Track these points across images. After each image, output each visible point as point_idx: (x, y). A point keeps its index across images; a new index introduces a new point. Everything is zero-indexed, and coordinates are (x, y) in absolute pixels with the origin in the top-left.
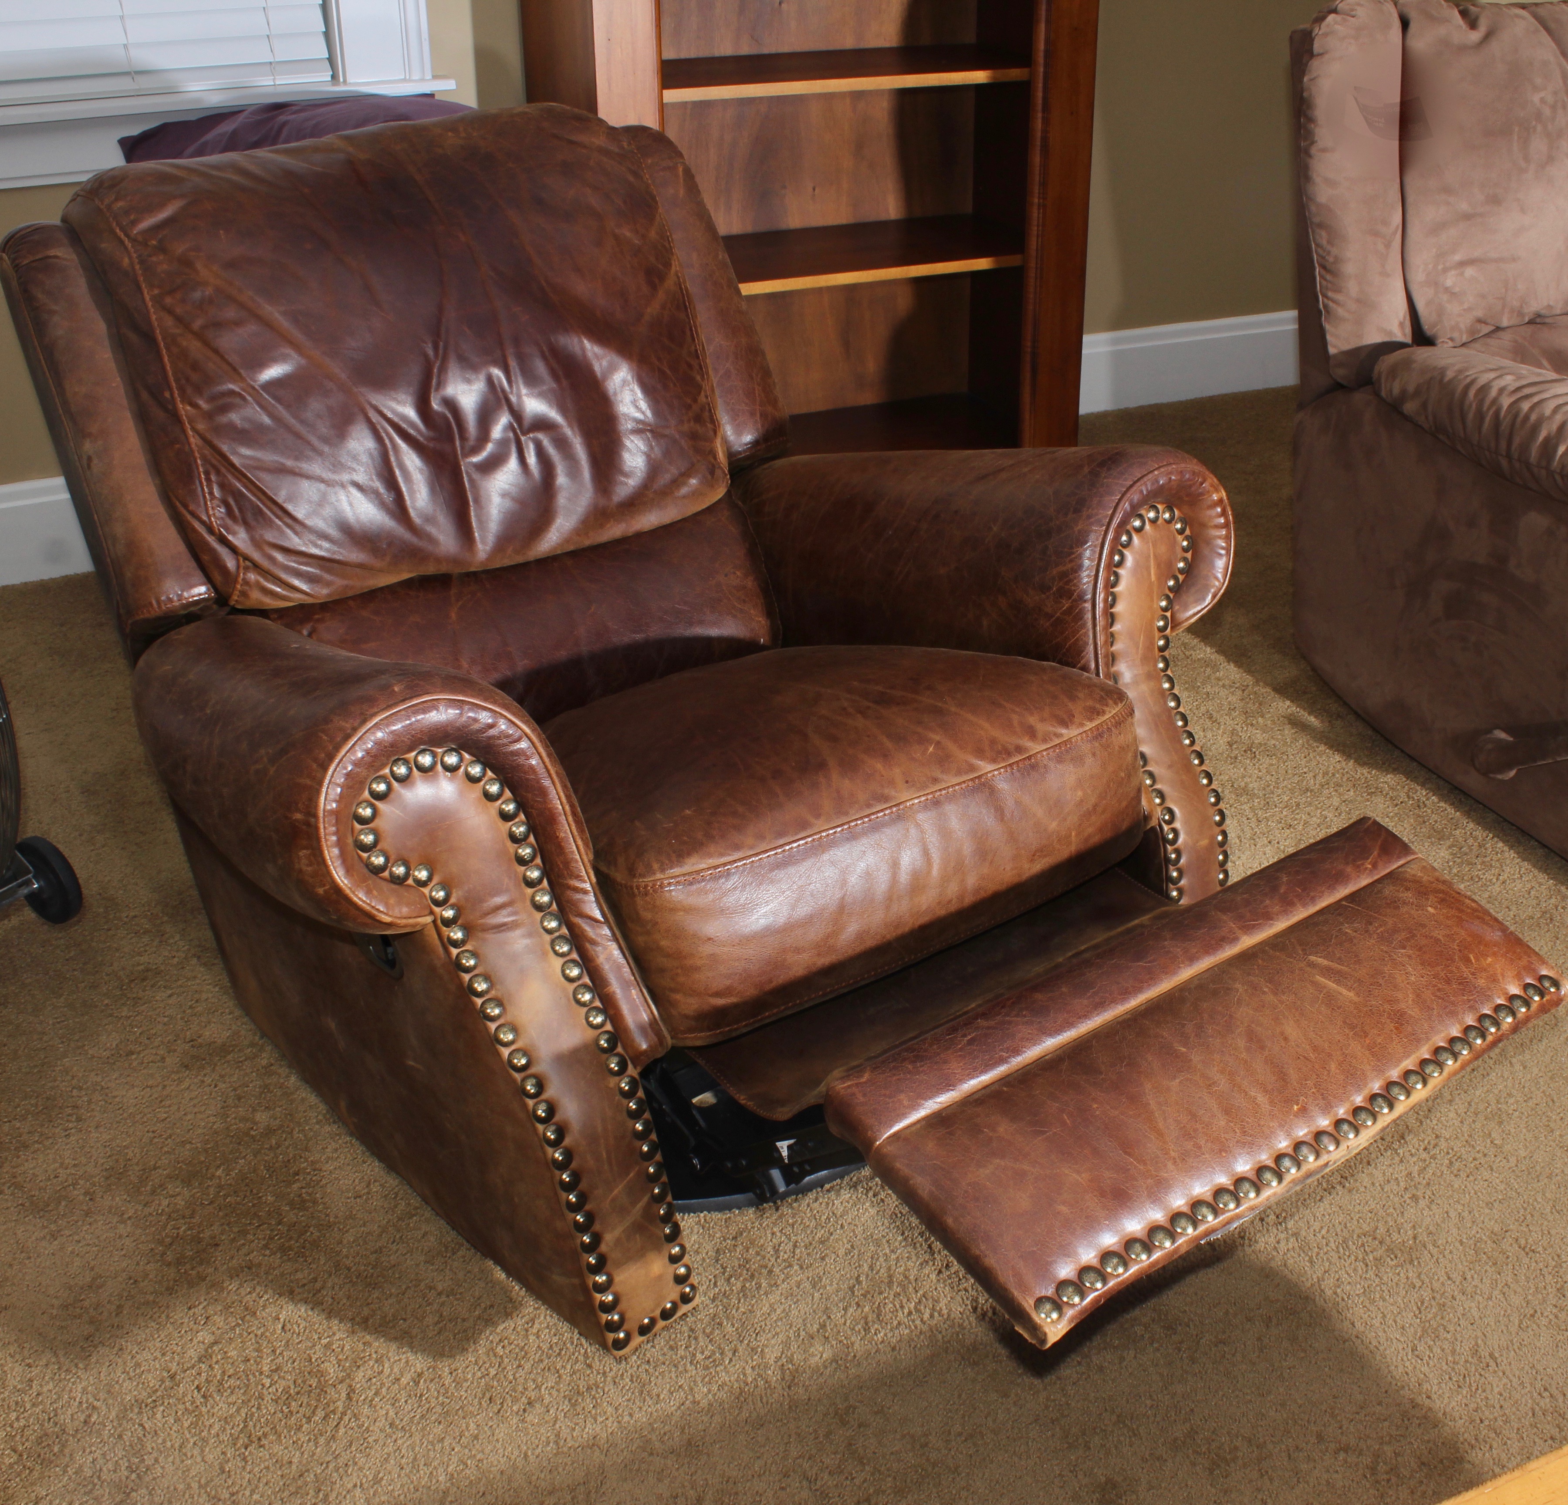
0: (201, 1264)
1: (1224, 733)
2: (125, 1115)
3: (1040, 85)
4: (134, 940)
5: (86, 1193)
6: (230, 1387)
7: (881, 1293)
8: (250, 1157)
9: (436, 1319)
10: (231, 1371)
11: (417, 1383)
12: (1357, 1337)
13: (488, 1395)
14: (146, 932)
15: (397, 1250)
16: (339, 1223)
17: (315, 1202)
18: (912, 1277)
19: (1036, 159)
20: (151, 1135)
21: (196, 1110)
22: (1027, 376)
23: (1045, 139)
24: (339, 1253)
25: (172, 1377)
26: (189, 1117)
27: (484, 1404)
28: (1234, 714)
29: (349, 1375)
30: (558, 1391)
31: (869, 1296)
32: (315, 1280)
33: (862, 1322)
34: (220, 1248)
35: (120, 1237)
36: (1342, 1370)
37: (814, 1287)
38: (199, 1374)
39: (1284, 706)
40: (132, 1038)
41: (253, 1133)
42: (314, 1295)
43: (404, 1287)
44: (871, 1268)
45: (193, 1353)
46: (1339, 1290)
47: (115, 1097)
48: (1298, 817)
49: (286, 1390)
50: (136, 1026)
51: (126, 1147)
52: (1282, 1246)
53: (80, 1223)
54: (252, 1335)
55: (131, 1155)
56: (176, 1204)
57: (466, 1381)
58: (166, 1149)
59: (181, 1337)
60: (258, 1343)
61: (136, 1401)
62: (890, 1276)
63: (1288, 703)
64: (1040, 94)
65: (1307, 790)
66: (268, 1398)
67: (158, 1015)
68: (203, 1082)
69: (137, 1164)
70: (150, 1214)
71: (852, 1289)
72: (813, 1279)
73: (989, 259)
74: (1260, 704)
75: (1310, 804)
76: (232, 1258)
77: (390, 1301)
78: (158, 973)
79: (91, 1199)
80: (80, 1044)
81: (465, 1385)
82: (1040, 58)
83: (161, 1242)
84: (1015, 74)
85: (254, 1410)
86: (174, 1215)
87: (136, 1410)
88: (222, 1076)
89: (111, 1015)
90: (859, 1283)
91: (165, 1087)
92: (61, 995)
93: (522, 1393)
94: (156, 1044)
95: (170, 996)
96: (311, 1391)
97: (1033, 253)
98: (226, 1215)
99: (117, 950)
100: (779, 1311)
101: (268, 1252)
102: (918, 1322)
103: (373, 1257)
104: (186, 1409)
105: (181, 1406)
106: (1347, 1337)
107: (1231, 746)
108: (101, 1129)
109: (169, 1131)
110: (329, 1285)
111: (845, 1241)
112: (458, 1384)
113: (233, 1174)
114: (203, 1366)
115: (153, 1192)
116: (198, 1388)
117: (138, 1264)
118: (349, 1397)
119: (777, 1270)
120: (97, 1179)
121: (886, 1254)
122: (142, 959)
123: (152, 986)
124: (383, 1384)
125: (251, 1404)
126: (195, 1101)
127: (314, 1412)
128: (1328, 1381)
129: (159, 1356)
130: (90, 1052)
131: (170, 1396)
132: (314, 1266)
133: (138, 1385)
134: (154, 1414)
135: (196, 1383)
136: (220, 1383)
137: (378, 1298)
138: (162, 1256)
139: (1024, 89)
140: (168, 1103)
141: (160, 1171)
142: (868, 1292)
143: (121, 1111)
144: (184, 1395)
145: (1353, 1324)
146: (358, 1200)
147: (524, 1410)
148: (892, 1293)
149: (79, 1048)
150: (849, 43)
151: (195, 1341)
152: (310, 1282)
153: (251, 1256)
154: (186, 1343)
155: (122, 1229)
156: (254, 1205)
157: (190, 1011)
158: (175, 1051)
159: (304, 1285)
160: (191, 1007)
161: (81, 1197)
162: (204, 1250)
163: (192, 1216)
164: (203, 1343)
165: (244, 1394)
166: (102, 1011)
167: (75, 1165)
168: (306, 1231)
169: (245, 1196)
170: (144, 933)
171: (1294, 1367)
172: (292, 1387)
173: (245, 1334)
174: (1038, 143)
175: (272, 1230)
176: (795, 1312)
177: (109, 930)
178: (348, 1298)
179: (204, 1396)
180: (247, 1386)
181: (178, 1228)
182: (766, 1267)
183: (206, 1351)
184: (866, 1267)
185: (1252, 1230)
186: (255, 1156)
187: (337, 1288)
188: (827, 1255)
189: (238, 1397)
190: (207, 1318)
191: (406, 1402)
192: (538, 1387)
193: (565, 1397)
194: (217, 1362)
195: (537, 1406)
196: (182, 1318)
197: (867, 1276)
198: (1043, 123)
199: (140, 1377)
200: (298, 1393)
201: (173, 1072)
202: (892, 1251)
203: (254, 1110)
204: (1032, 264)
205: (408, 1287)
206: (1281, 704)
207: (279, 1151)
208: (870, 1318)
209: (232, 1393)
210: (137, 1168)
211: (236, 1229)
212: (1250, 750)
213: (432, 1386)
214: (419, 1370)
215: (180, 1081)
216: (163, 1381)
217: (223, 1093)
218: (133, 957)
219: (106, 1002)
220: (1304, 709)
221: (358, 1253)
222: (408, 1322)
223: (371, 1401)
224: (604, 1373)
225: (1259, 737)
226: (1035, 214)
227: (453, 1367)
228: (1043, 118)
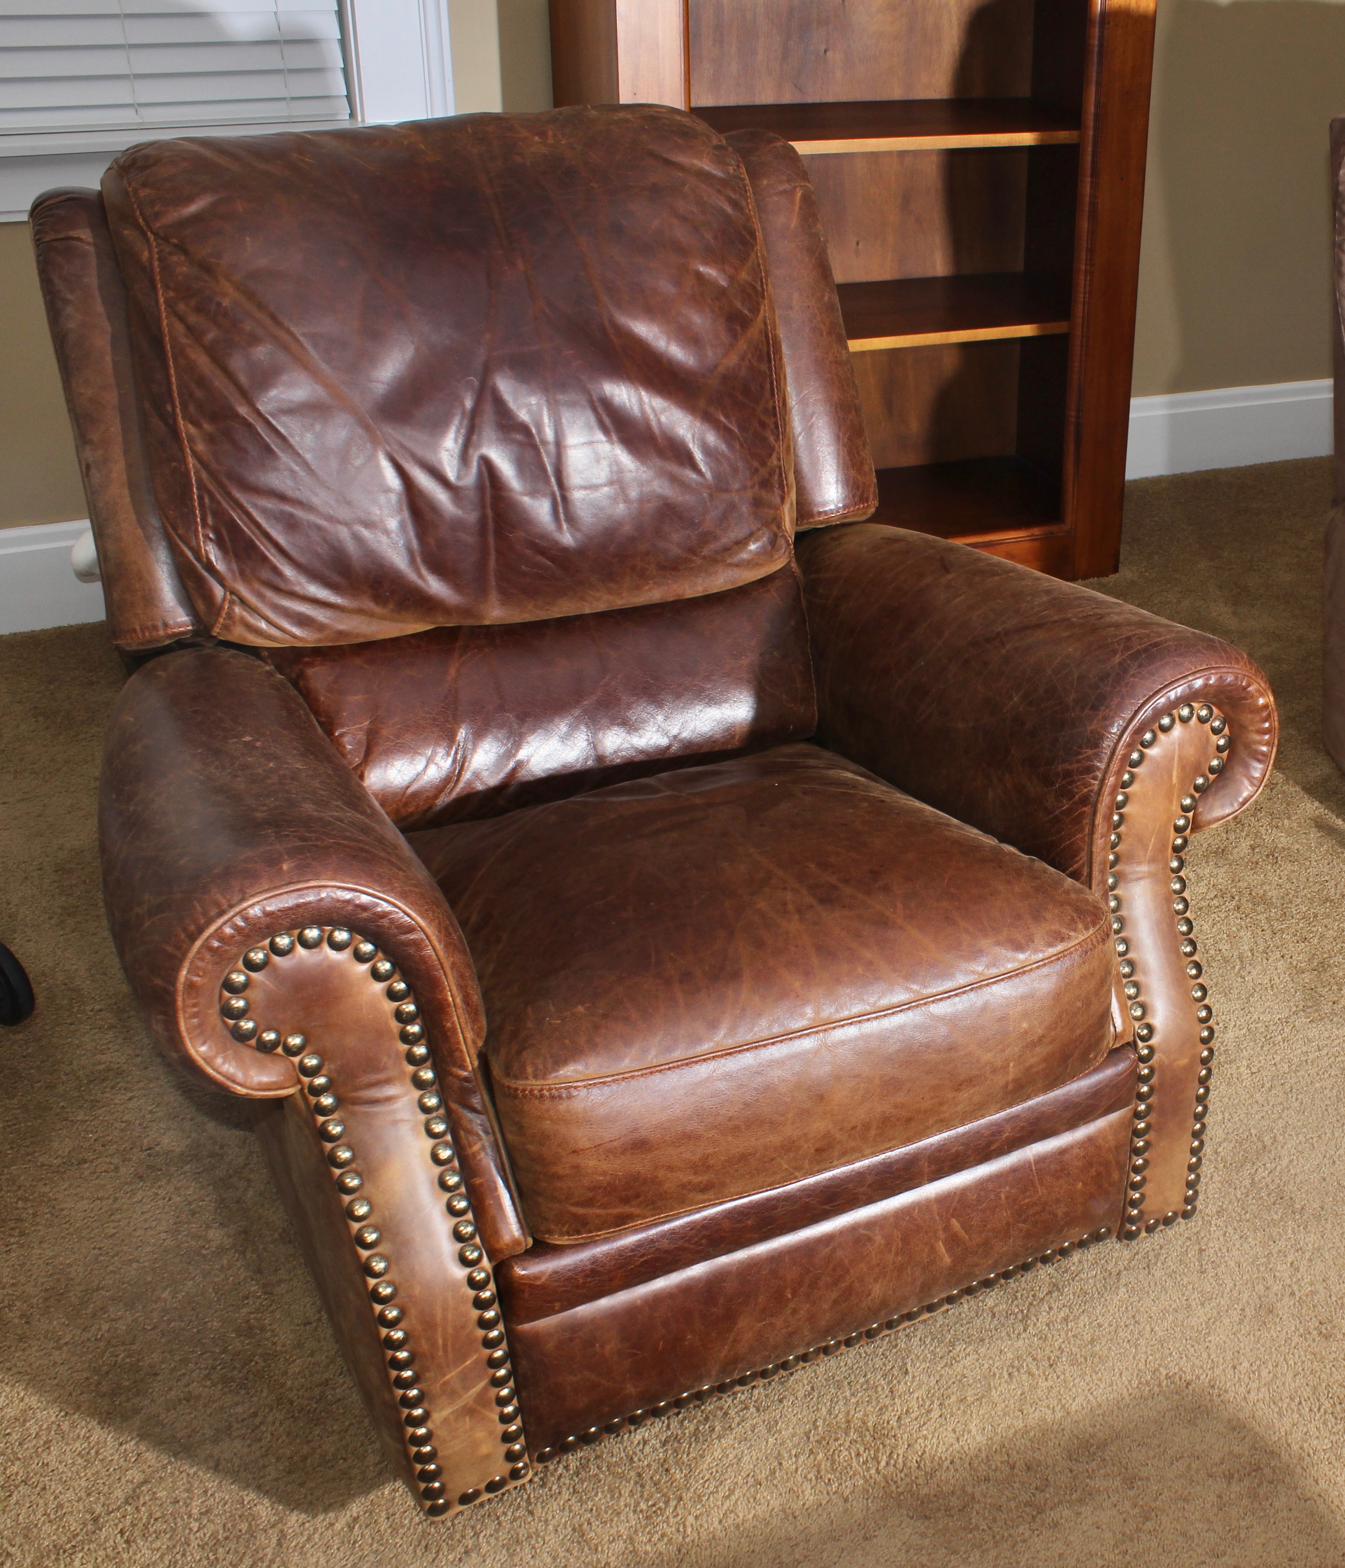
0: (137, 1395)
1: (1247, 835)
2: (71, 1229)
3: (1090, 149)
4: (97, 1037)
5: (22, 1316)
6: (155, 1532)
7: (836, 1440)
8: (199, 1279)
9: (378, 1458)
10: (158, 1514)
11: (351, 1528)
12: (1320, 1495)
13: (423, 1543)
14: (111, 1027)
15: (344, 1382)
16: (286, 1352)
17: (262, 1329)
18: (870, 1424)
19: (1084, 224)
20: (96, 1251)
21: (147, 1225)
22: (1071, 446)
23: (1093, 205)
24: (283, 1385)
25: (95, 1520)
26: (139, 1233)
27: (419, 1553)
28: (1260, 815)
29: (281, 1520)
30: (497, 1539)
31: (824, 1443)
32: (255, 1414)
33: (815, 1469)
34: (159, 1378)
35: (55, 1363)
36: (1300, 1531)
37: (769, 1431)
38: (124, 1517)
39: (1311, 807)
40: (86, 1145)
41: (204, 1252)
42: (253, 1431)
43: (347, 1423)
44: (830, 1413)
45: (119, 1494)
46: (1305, 1445)
47: (62, 1210)
48: (1315, 929)
49: (214, 1535)
50: (92, 1132)
51: (70, 1265)
52: (1253, 1396)
53: (13, 1349)
54: (184, 1474)
55: (74, 1274)
56: (116, 1329)
57: (403, 1526)
58: (111, 1268)
59: (109, 1475)
60: (189, 1482)
61: (55, 1546)
62: (848, 1422)
63: (1317, 804)
64: (1089, 158)
65: (1327, 900)
66: (194, 1544)
67: (116, 1120)
68: (157, 1194)
69: (80, 1284)
70: (89, 1339)
71: (807, 1434)
72: (769, 1423)
73: (1034, 326)
74: (1288, 805)
75: (1328, 916)
76: (171, 1389)
77: (331, 1439)
78: (120, 1073)
79: (27, 1323)
80: (30, 1150)
81: (401, 1531)
82: (1090, 121)
83: (96, 1371)
84: (1063, 136)
85: (178, 1557)
86: (114, 1341)
87: (53, 1557)
88: (177, 1189)
89: (66, 1119)
90: (816, 1427)
91: (116, 1199)
92: (14, 1097)
93: (460, 1541)
94: (111, 1152)
95: (130, 1099)
96: (240, 1537)
97: (1079, 321)
98: (169, 1342)
99: (78, 1046)
100: (731, 1456)
101: (208, 1383)
102: (873, 1471)
103: (317, 1391)
104: (107, 1556)
105: (102, 1553)
106: (1309, 1495)
107: (1253, 849)
108: (45, 1245)
109: (116, 1249)
110: (270, 1418)
111: (806, 1382)
112: (395, 1530)
113: (180, 1296)
114: (129, 1508)
115: (94, 1315)
116: (122, 1532)
117: (71, 1394)
118: (279, 1544)
119: (732, 1413)
120: (35, 1301)
121: (845, 1397)
122: (103, 1058)
123: (112, 1088)
124: (316, 1530)
125: (175, 1551)
126: (147, 1216)
127: (241, 1560)
128: (1285, 1542)
129: (83, 1495)
130: (41, 1159)
131: (91, 1541)
132: (255, 1399)
133: (57, 1529)
134: (72, 1561)
135: (120, 1526)
136: (146, 1526)
137: (318, 1435)
138: (97, 1386)
139: (1072, 151)
140: (118, 1217)
141: (103, 1292)
142: (824, 1438)
143: (67, 1226)
144: (106, 1540)
145: (1317, 1482)
146: (308, 1327)
147: (460, 1560)
148: (848, 1439)
149: (28, 1154)
150: (897, 94)
151: (123, 1480)
152: (250, 1417)
153: (191, 1388)
154: (113, 1483)
155: (57, 1356)
156: (198, 1331)
157: (149, 1116)
158: (130, 1160)
159: (243, 1420)
160: (151, 1112)
161: (16, 1321)
162: (142, 1380)
163: (132, 1343)
164: (132, 1482)
165: (170, 1539)
166: (57, 1114)
167: (13, 1285)
168: (251, 1361)
169: (190, 1321)
170: (110, 1028)
171: (1252, 1526)
172: (221, 1532)
173: (177, 1473)
174: (1086, 208)
175: (215, 1359)
176: (746, 1458)
177: (72, 1024)
178: (289, 1434)
179: (127, 1542)
180: (174, 1530)
181: (117, 1356)
182: (721, 1409)
183: (134, 1491)
184: (824, 1410)
185: (1223, 1378)
186: (204, 1277)
187: (277, 1424)
188: (785, 1397)
189: (163, 1542)
190: (139, 1455)
191: (338, 1549)
192: (477, 1535)
193: (503, 1546)
194: (144, 1504)
195: (474, 1555)
196: (112, 1455)
197: (825, 1420)
198: (1091, 188)
199: (61, 1520)
200: (226, 1538)
201: (126, 1183)
202: (853, 1395)
203: (208, 1227)
204: (1078, 332)
205: (351, 1424)
206: (1309, 805)
207: (230, 1272)
208: (823, 1467)
209: (157, 1538)
210: (79, 1288)
211: (177, 1358)
212: (1272, 855)
213: (367, 1532)
214: (355, 1515)
215: (133, 1193)
216: (85, 1524)
217: (177, 1207)
218: (95, 1055)
219: (62, 1104)
220: (1333, 811)
221: (302, 1386)
222: (349, 1461)
223: (302, 1547)
224: (546, 1521)
225: (1283, 840)
226: (1082, 281)
227: (391, 1511)
228: (1092, 183)
